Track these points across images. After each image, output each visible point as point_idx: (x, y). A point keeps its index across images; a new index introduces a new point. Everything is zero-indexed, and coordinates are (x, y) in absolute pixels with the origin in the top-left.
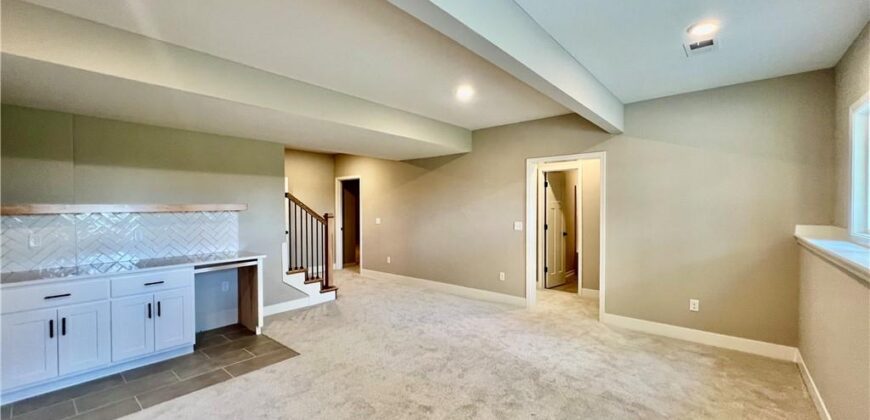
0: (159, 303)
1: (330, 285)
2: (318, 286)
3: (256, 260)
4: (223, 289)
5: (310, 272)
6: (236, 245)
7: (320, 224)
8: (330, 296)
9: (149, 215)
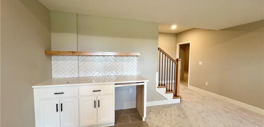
0: (99, 101)
1: (178, 95)
2: (172, 95)
3: (144, 82)
4: (130, 92)
5: (168, 88)
6: (136, 72)
7: (174, 64)
8: (178, 101)
9: (102, 57)
